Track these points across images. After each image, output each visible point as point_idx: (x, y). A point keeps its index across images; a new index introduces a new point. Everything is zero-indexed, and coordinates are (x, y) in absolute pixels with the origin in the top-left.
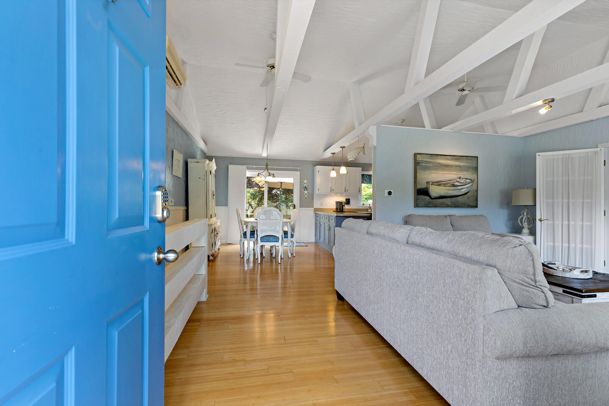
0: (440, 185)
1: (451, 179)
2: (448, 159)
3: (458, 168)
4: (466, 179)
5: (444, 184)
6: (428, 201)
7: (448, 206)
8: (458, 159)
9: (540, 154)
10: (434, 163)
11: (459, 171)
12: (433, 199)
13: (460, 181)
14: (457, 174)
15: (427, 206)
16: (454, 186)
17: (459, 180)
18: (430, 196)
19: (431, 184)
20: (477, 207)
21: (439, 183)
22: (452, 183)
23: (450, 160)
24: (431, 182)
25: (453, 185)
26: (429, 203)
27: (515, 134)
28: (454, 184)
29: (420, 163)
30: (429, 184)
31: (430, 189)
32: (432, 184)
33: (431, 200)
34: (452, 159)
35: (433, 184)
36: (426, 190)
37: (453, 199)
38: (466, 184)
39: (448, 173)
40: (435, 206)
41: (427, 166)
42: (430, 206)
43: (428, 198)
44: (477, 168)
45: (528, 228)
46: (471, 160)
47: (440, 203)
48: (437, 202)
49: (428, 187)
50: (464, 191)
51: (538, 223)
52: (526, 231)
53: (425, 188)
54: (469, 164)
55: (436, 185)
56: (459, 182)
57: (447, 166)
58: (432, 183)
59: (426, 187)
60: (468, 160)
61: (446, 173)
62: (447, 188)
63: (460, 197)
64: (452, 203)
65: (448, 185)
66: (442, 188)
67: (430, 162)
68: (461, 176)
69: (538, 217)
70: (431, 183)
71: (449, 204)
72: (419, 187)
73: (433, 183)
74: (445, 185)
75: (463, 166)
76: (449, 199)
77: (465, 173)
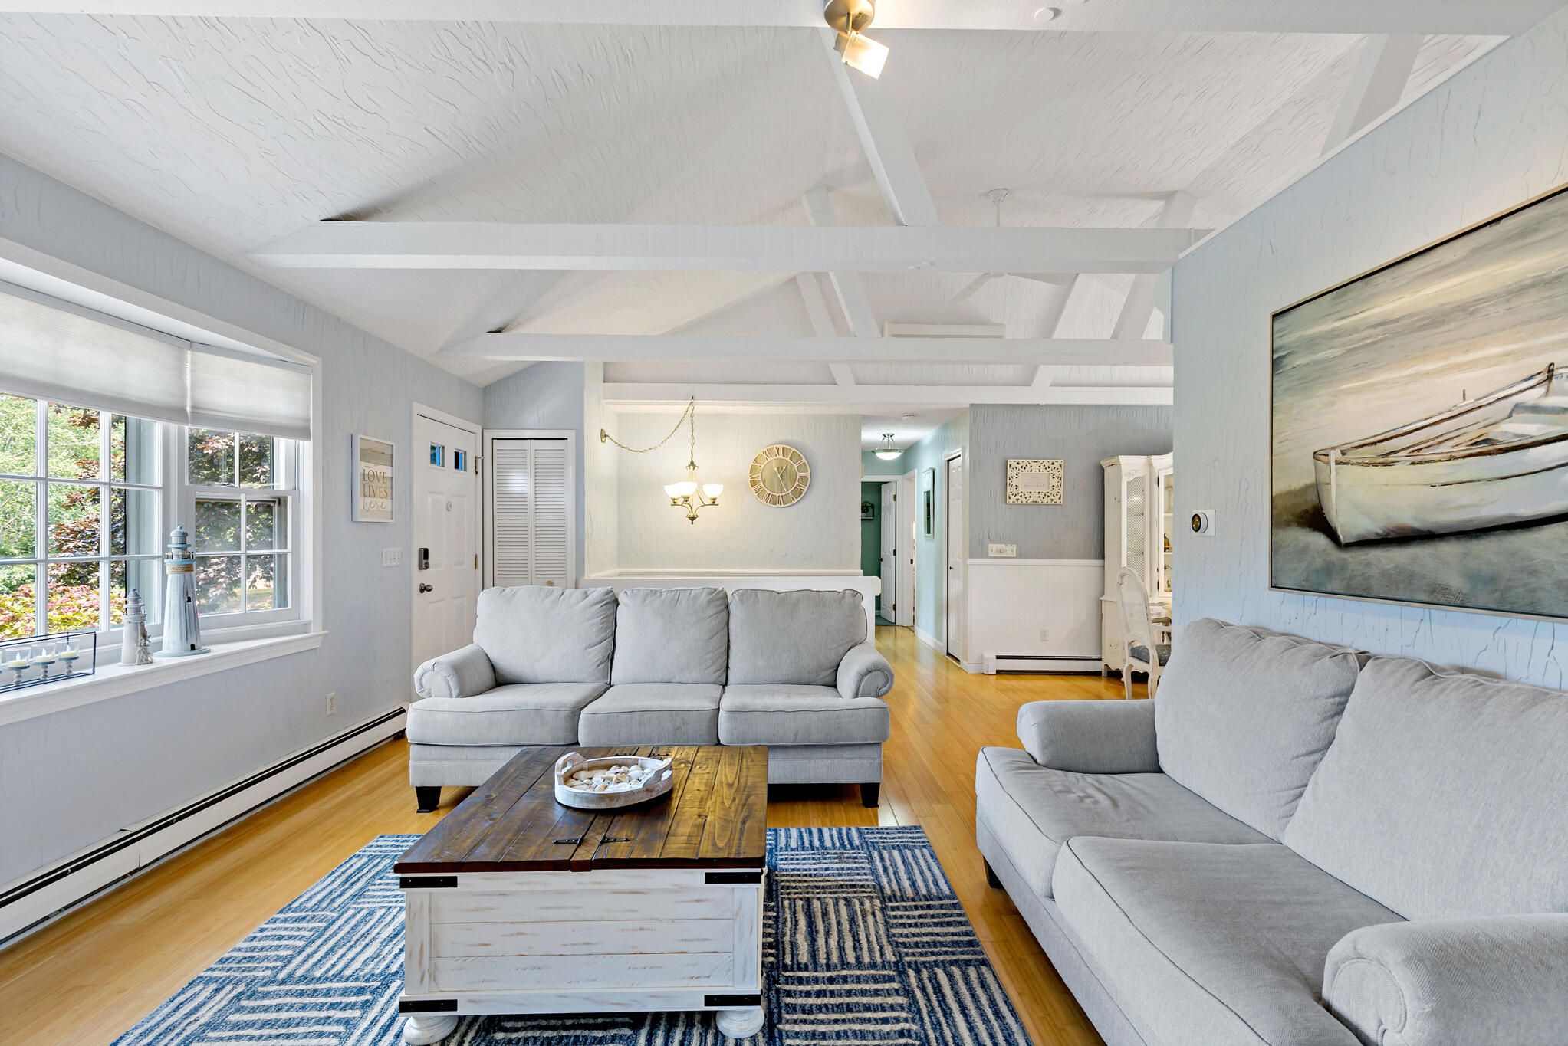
0: (1390, 459)
1: (1470, 402)
3: (1532, 297)
5: (1415, 449)
6: (1319, 563)
7: (1439, 597)
8: (1525, 232)
12: (1349, 546)
13: (1550, 401)
14: (1520, 353)
15: (1315, 585)
16: (1487, 447)
17: (1541, 390)
18: (1331, 534)
19: (1338, 463)
21: (1379, 451)
22: (1473, 433)
24: (1334, 448)
25: (1486, 441)
26: (1328, 570)
28: (1493, 433)
29: (1286, 361)
30: (1328, 463)
31: (1329, 491)
32: (1343, 459)
33: (1337, 555)
35: (1349, 457)
36: (1310, 497)
37: (1487, 549)
39: (1440, 364)
41: (1315, 363)
42: (1329, 588)
43: (1320, 540)
47: (1385, 574)
48: (1368, 564)
49: (1323, 478)
53: (1307, 488)
55: (1364, 464)
56: (1535, 409)
58: (1343, 453)
59: (1312, 480)
61: (1428, 373)
62: (1442, 470)
64: (1474, 578)
65: (1446, 448)
66: (1401, 472)
67: (1333, 335)
68: (1559, 358)
70: (1335, 455)
71: (1455, 582)
72: (1282, 485)
73: (1347, 455)
74: (1417, 455)
76: (1449, 550)
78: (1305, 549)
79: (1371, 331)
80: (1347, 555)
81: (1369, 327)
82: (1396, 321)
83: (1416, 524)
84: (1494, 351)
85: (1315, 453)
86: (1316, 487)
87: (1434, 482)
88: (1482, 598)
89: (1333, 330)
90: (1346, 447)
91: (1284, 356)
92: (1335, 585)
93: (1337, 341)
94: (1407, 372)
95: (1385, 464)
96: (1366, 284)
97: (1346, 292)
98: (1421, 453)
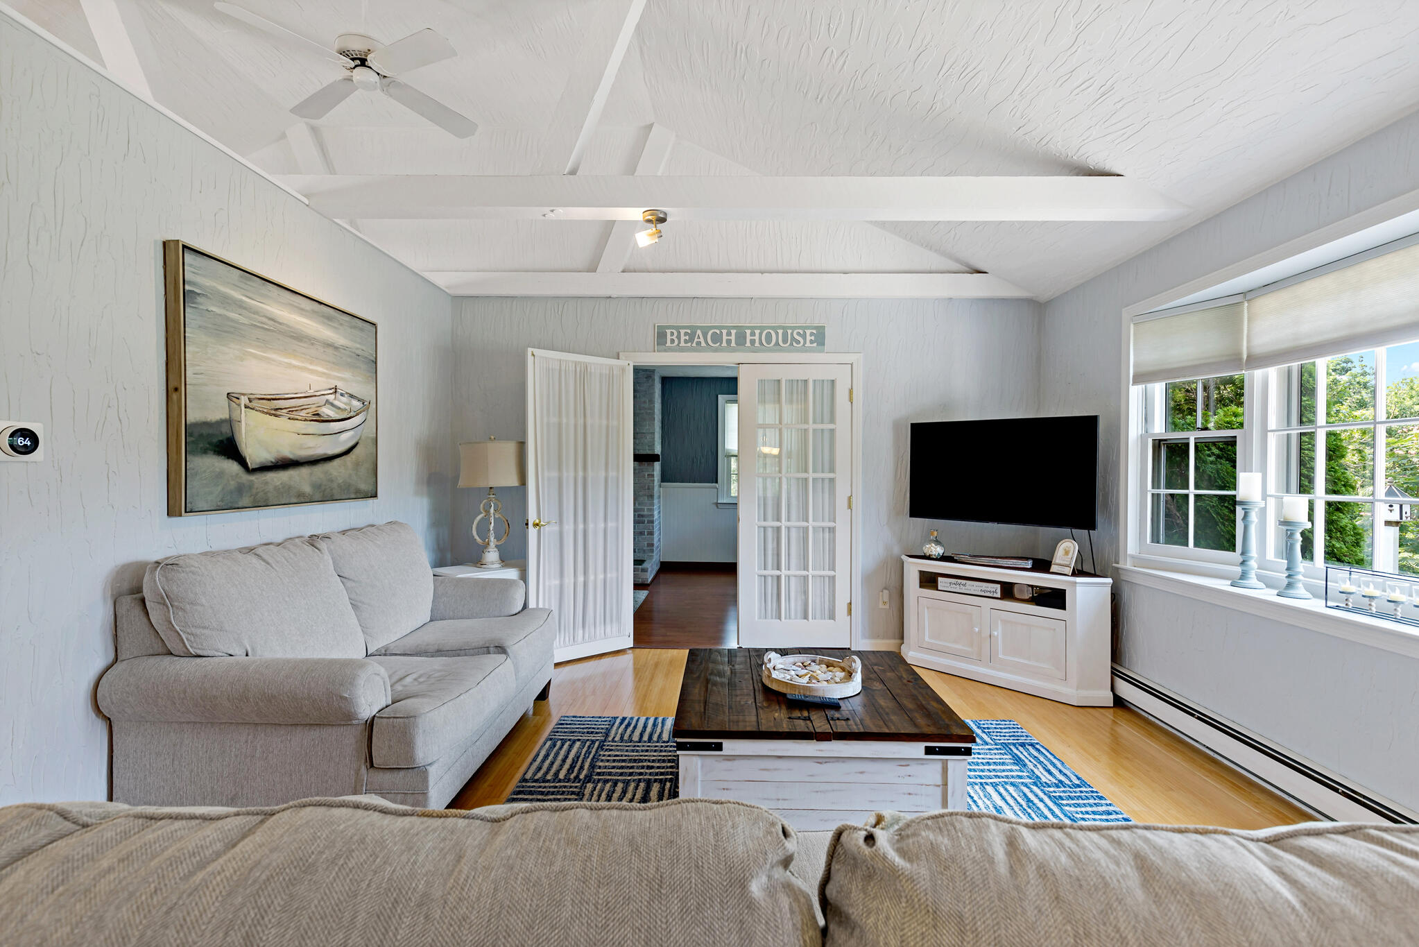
0: (278, 413)
1: (311, 392)
2: (302, 311)
3: (330, 351)
4: (352, 396)
5: (289, 410)
6: (233, 484)
7: (303, 499)
8: (329, 318)
9: (536, 351)
10: (256, 313)
11: (333, 363)
12: (255, 471)
13: (336, 403)
14: (328, 376)
15: (230, 503)
16: (318, 418)
17: (333, 396)
18: (242, 461)
19: (246, 407)
20: (375, 496)
21: (273, 405)
22: (312, 409)
23: (306, 317)
24: (244, 394)
25: (318, 414)
26: (240, 489)
27: (441, 280)
28: (320, 411)
29: (199, 299)
30: (239, 405)
31: (240, 428)
32: (250, 405)
33: (246, 478)
34: (314, 312)
35: (254, 404)
36: (225, 429)
37: (318, 470)
38: (352, 414)
39: (301, 364)
40: (261, 503)
41: (228, 319)
42: (240, 505)
43: (232, 467)
44: (376, 363)
45: (497, 546)
46: (362, 330)
47: (276, 489)
48: (267, 483)
49: (235, 416)
50: (345, 441)
51: (532, 532)
52: (492, 555)
53: (222, 422)
54: (358, 346)
55: (263, 412)
56: (332, 405)
57: (299, 337)
58: (250, 400)
59: (228, 417)
60: (355, 327)
61: (295, 367)
62: (300, 426)
63: (336, 462)
64: (314, 486)
65: (303, 413)
66: (282, 423)
67: (240, 306)
68: (340, 385)
69: (532, 517)
70: (244, 400)
71: (307, 489)
72: (195, 414)
75: (345, 348)
76: (304, 471)
77: (347, 375)
78: (220, 475)
79: (264, 320)
80: (253, 478)
81: (267, 317)
82: (280, 324)
83: (291, 456)
84: (320, 369)
85: (228, 394)
86: (230, 422)
87: (299, 432)
88: (318, 496)
89: (241, 301)
90: (251, 397)
91: (199, 294)
92: (245, 501)
93: (244, 312)
94: (286, 360)
95: (276, 416)
96: (264, 284)
97: (250, 280)
98: (294, 413)
